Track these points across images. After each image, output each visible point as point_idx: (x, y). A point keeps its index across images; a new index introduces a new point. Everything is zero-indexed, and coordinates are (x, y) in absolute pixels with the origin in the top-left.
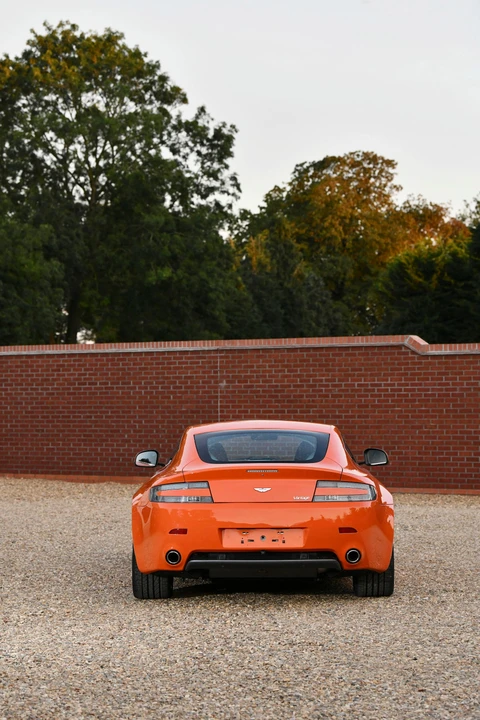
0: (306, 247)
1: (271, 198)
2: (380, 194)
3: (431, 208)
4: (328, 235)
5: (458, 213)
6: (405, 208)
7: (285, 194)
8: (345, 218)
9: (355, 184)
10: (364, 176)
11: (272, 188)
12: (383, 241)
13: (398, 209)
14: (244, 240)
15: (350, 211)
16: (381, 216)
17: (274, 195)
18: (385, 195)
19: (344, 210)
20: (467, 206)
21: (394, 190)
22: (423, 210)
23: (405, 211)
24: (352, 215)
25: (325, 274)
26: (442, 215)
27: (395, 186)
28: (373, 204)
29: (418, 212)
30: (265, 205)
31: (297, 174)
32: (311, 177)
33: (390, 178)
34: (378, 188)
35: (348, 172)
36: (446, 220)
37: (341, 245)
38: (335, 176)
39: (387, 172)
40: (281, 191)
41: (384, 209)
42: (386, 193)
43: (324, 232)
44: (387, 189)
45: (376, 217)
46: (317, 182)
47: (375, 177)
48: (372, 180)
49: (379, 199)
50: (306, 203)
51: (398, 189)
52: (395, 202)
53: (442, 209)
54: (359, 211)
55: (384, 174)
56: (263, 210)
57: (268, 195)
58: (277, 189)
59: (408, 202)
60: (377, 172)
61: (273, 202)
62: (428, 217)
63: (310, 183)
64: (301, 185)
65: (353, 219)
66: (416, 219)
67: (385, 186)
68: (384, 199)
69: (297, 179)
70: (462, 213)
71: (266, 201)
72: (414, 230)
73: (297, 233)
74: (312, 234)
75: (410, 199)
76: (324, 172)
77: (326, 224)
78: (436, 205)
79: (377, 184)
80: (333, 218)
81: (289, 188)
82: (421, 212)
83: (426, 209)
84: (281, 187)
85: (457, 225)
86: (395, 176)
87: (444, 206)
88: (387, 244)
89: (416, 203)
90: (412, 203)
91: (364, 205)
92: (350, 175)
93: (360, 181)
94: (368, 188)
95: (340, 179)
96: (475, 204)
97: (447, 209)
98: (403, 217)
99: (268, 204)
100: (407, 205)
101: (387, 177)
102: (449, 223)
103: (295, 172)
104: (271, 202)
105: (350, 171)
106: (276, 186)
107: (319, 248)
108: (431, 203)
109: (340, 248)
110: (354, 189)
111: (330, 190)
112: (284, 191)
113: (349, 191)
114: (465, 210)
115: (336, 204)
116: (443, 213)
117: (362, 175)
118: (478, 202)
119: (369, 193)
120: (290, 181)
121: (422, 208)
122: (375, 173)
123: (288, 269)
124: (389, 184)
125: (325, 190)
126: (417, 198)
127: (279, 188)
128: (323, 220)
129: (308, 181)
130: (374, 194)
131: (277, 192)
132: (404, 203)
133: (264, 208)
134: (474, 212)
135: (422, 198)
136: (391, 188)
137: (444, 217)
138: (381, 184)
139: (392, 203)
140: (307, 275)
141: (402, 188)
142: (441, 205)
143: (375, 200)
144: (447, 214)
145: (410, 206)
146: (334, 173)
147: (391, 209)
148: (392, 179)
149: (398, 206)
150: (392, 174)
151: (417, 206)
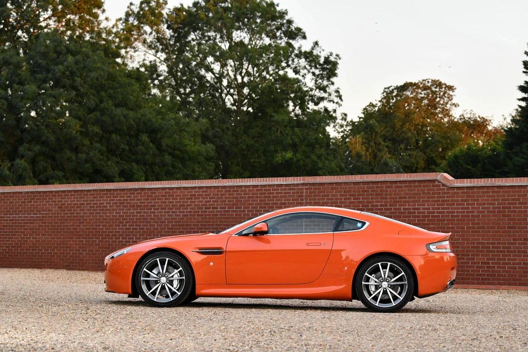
0: (390, 145)
1: (367, 111)
2: (443, 109)
3: (479, 119)
4: (406, 136)
5: (498, 124)
6: (461, 119)
7: (376, 109)
8: (418, 125)
9: (426, 102)
11: (368, 104)
12: (444, 141)
13: (456, 120)
14: (347, 140)
15: (422, 120)
16: (444, 124)
17: (369, 109)
18: (447, 110)
19: (417, 119)
20: (505, 119)
21: (453, 107)
22: (473, 121)
23: (460, 122)
24: (422, 122)
25: (403, 164)
26: (487, 125)
27: (454, 104)
28: (438, 116)
29: (469, 122)
30: (363, 116)
31: (385, 94)
32: (395, 96)
33: (450, 98)
34: (442, 105)
35: (421, 93)
36: (490, 128)
37: (415, 145)
38: (412, 96)
39: (449, 94)
40: (374, 106)
41: (446, 120)
42: (448, 108)
43: (403, 134)
44: (448, 106)
45: (440, 124)
46: (399, 100)
47: (440, 97)
48: (438, 99)
49: (442, 112)
50: (391, 114)
51: (455, 106)
52: (454, 115)
53: (486, 120)
54: (429, 120)
55: (446, 95)
56: (361, 120)
57: (365, 109)
58: (371, 105)
59: (463, 115)
60: (442, 93)
61: (368, 114)
62: (478, 126)
63: (394, 101)
64: (388, 102)
65: (424, 126)
66: (468, 127)
67: (447, 103)
68: (446, 113)
69: (385, 98)
70: (501, 124)
71: (364, 113)
72: (467, 135)
73: (384, 135)
74: (394, 135)
75: (465, 113)
76: (405, 93)
77: (405, 129)
78: (483, 118)
79: (442, 102)
80: (410, 125)
81: (379, 104)
82: (472, 122)
83: (475, 121)
84: (374, 104)
85: (496, 132)
86: (454, 96)
87: (488, 119)
88: (448, 144)
89: (469, 116)
90: (466, 116)
91: (432, 116)
92: (423, 96)
93: (429, 100)
94: (435, 105)
95: (415, 98)
96: (511, 118)
97: (490, 121)
98: (458, 125)
99: (365, 115)
100: (462, 117)
101: (448, 98)
102: (492, 130)
103: (383, 93)
104: (367, 114)
105: (423, 93)
106: (371, 103)
107: (399, 145)
108: (479, 116)
109: (414, 146)
110: (425, 106)
111: (407, 106)
112: (376, 107)
113: (421, 106)
114: (503, 122)
115: (412, 116)
116: (487, 123)
117: (431, 95)
118: (513, 117)
119: (436, 109)
120: (380, 99)
121: (473, 119)
122: (440, 95)
123: (377, 159)
124: (450, 102)
125: (404, 105)
126: (469, 113)
127: (373, 104)
128: (402, 126)
129: (393, 99)
130: (439, 109)
131: (371, 107)
132: (460, 116)
133: (362, 118)
134: (509, 124)
135: (473, 113)
136: (451, 105)
137: (488, 126)
138: (444, 102)
139: (451, 116)
140: (390, 164)
141: (459, 106)
142: (486, 118)
143: (439, 113)
144: (490, 124)
145: (464, 118)
146: (411, 94)
147: (451, 120)
148: (452, 99)
149: (456, 118)
150: (452, 96)
151: (469, 118)
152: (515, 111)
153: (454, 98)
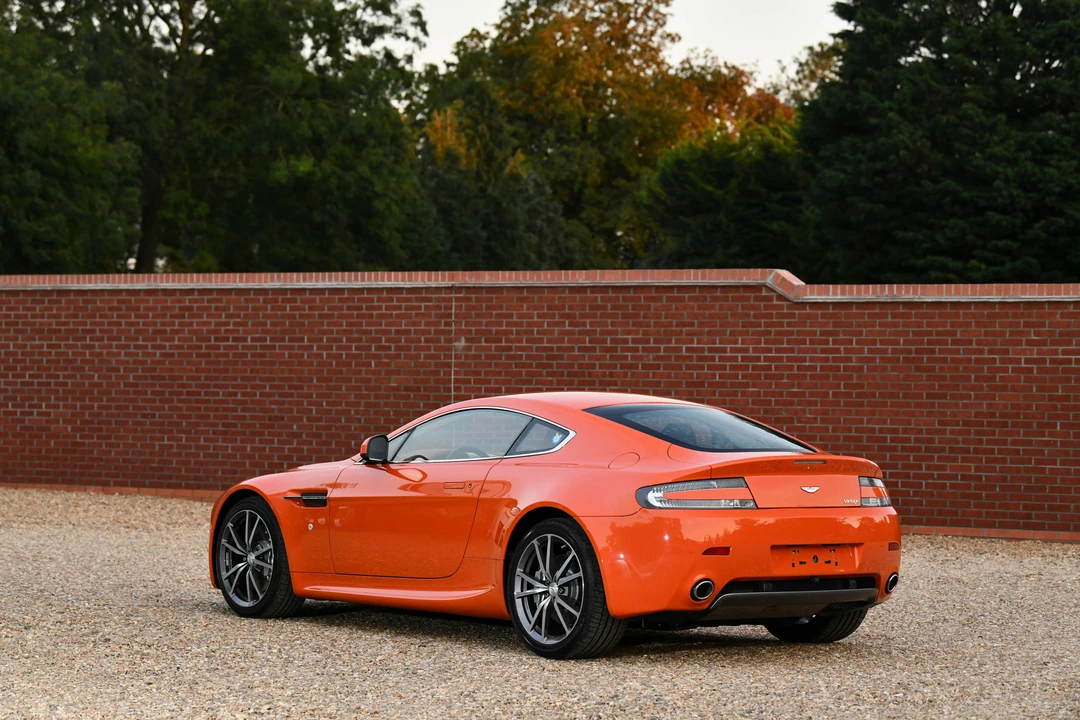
0: (521, 130)
1: (466, 49)
2: (644, 47)
3: (725, 71)
4: (559, 111)
5: (768, 81)
6: (683, 70)
7: (487, 44)
8: (586, 84)
9: (604, 28)
10: (620, 16)
11: (468, 32)
12: (647, 122)
13: (672, 72)
14: (419, 116)
15: (595, 72)
16: (645, 81)
17: (471, 44)
18: (652, 49)
19: (584, 70)
20: (783, 69)
21: (667, 42)
22: (713, 74)
23: (682, 75)
24: (597, 78)
25: (553, 175)
26: (743, 83)
27: (669, 35)
28: (632, 64)
29: (703, 77)
30: (455, 60)
31: (509, 10)
32: (533, 16)
33: (661, 21)
34: (641, 36)
35: (593, 10)
36: (750, 91)
37: (579, 130)
38: (571, 15)
39: (657, 12)
40: (481, 37)
41: (649, 72)
42: (655, 45)
43: (552, 105)
44: (656, 39)
45: (636, 84)
46: (543, 25)
47: (636, 19)
48: (632, 24)
49: (640, 55)
50: (524, 57)
51: (673, 40)
52: (667, 60)
53: (742, 73)
54: (610, 73)
55: (651, 14)
56: (452, 69)
57: (460, 44)
58: (476, 35)
59: (688, 61)
60: (641, 10)
61: (469, 56)
62: (723, 86)
63: (529, 26)
64: (516, 29)
65: (599, 85)
66: (701, 89)
67: (653, 33)
68: (651, 54)
69: (509, 19)
70: (775, 80)
71: (457, 54)
72: (698, 107)
73: (507, 107)
74: (532, 108)
75: (692, 56)
76: (555, 8)
77: (557, 94)
78: (734, 67)
79: (640, 30)
80: (567, 83)
81: (494, 34)
82: (709, 77)
83: (717, 74)
84: (482, 31)
85: (767, 101)
86: (669, 17)
87: (747, 69)
88: (654, 128)
89: (702, 62)
90: (694, 63)
91: (617, 64)
92: (596, 15)
93: (611, 24)
94: (625, 36)
95: (579, 20)
96: (795, 67)
97: (751, 74)
98: (680, 85)
99: (460, 59)
100: (687, 66)
101: (656, 20)
102: (753, 96)
103: (505, 7)
104: (464, 56)
105: (597, 8)
106: (473, 30)
107: (543, 131)
108: (725, 63)
109: (577, 133)
110: (601, 38)
111: (562, 38)
112: (486, 39)
113: (594, 39)
114: (778, 77)
115: (572, 62)
116: (745, 79)
117: (615, 14)
118: (801, 64)
119: (627, 45)
120: (498, 22)
121: (711, 70)
122: (636, 13)
123: (495, 165)
124: (660, 31)
125: (554, 38)
126: (702, 55)
127: (478, 33)
128: (550, 87)
129: (527, 22)
130: (633, 47)
131: (476, 40)
132: (682, 63)
133: (453, 64)
134: (793, 80)
135: (711, 55)
136: (662, 37)
137: (746, 88)
138: (645, 30)
139: (663, 62)
140: (525, 176)
141: (680, 38)
142: (741, 68)
143: (635, 57)
144: (752, 82)
145: (691, 68)
146: (570, 10)
147: (661, 72)
148: (664, 23)
149: (670, 67)
150: (664, 15)
151: (703, 68)
152: (807, 52)
153: (669, 20)
